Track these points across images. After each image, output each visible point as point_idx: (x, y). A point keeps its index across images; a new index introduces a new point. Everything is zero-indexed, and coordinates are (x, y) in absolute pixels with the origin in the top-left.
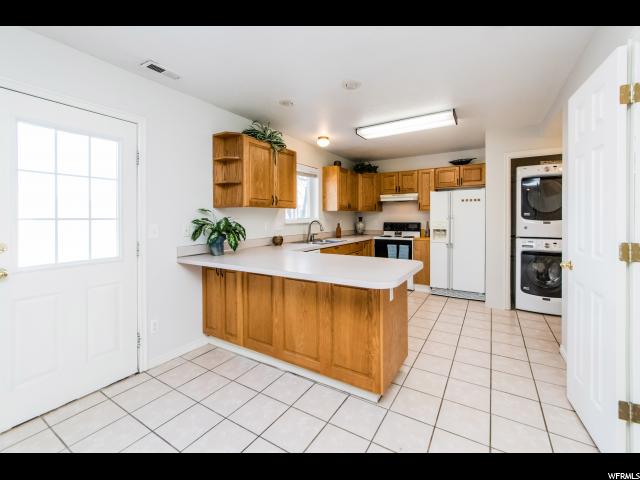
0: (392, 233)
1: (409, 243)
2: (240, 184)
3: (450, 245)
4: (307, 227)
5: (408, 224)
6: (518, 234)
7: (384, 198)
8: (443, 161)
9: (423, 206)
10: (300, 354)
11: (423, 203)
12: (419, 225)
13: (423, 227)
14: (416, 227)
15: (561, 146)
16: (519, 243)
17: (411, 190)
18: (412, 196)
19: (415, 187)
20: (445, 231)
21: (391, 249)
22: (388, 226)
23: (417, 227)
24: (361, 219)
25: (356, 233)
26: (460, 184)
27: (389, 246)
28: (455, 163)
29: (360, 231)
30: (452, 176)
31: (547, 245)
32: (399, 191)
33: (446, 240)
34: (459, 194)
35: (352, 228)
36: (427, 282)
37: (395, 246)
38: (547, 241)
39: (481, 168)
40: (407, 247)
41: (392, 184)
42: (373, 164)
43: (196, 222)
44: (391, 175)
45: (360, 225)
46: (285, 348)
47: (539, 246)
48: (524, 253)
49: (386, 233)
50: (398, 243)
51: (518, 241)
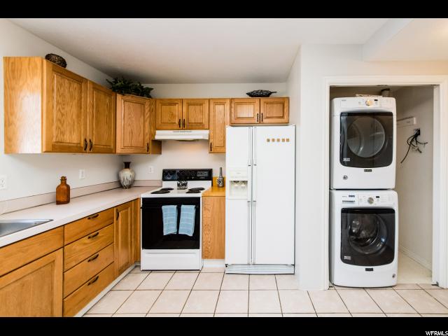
0: (174, 185)
1: (196, 202)
3: (252, 203)
5: (196, 171)
6: (335, 186)
7: (160, 135)
9: (216, 147)
11: (216, 143)
12: (210, 171)
13: (216, 174)
14: (206, 174)
16: (339, 197)
17: (199, 126)
18: (201, 134)
19: (205, 121)
20: (245, 182)
21: (168, 212)
22: (168, 174)
23: (208, 175)
24: (127, 165)
25: (120, 186)
26: (261, 120)
27: (164, 208)
28: (252, 95)
29: (125, 184)
30: (250, 110)
31: (370, 199)
32: (183, 125)
33: (245, 194)
34: (263, 132)
35: (115, 179)
36: (221, 255)
37: (175, 207)
38: (373, 194)
39: (284, 103)
40: (193, 207)
41: (173, 115)
42: (145, 85)
44: (172, 103)
45: (126, 175)
47: (361, 201)
48: (344, 211)
49: (166, 185)
50: (179, 202)
51: (335, 193)
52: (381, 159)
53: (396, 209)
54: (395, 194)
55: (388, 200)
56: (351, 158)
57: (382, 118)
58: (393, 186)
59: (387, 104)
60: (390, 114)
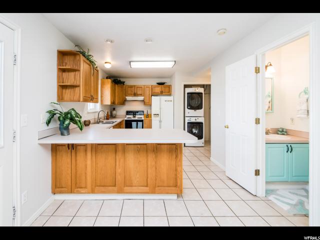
0: (131, 116)
1: (142, 121)
2: (79, 86)
3: (160, 121)
4: (97, 114)
6: (186, 115)
7: (128, 98)
8: (154, 82)
9: (145, 103)
10: (135, 186)
11: (147, 101)
12: (143, 112)
13: (145, 113)
15: (210, 81)
16: (186, 119)
17: (141, 95)
18: (141, 98)
19: (143, 93)
20: (158, 115)
21: (134, 124)
22: (128, 113)
24: (114, 109)
26: (162, 93)
27: (132, 123)
28: (159, 84)
29: (114, 115)
30: (158, 89)
31: (196, 120)
32: (135, 95)
33: (158, 118)
34: (164, 98)
37: (135, 122)
38: (196, 118)
39: (169, 87)
40: (141, 123)
41: (132, 91)
42: (122, 80)
43: (50, 112)
44: (131, 87)
45: (114, 112)
46: (125, 185)
47: (193, 120)
48: (188, 123)
49: (128, 116)
50: (137, 121)
51: (186, 118)
52: (199, 107)
53: (204, 123)
54: (203, 118)
55: (201, 120)
56: (191, 107)
57: (200, 94)
58: (203, 116)
59: (201, 90)
60: (202, 93)
